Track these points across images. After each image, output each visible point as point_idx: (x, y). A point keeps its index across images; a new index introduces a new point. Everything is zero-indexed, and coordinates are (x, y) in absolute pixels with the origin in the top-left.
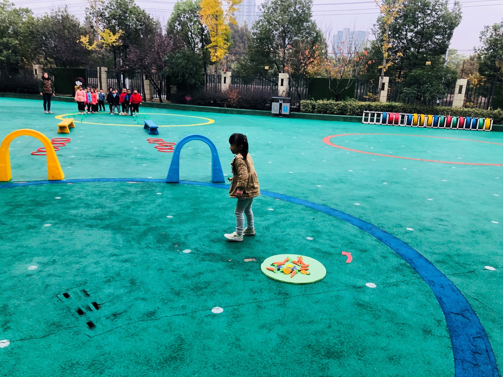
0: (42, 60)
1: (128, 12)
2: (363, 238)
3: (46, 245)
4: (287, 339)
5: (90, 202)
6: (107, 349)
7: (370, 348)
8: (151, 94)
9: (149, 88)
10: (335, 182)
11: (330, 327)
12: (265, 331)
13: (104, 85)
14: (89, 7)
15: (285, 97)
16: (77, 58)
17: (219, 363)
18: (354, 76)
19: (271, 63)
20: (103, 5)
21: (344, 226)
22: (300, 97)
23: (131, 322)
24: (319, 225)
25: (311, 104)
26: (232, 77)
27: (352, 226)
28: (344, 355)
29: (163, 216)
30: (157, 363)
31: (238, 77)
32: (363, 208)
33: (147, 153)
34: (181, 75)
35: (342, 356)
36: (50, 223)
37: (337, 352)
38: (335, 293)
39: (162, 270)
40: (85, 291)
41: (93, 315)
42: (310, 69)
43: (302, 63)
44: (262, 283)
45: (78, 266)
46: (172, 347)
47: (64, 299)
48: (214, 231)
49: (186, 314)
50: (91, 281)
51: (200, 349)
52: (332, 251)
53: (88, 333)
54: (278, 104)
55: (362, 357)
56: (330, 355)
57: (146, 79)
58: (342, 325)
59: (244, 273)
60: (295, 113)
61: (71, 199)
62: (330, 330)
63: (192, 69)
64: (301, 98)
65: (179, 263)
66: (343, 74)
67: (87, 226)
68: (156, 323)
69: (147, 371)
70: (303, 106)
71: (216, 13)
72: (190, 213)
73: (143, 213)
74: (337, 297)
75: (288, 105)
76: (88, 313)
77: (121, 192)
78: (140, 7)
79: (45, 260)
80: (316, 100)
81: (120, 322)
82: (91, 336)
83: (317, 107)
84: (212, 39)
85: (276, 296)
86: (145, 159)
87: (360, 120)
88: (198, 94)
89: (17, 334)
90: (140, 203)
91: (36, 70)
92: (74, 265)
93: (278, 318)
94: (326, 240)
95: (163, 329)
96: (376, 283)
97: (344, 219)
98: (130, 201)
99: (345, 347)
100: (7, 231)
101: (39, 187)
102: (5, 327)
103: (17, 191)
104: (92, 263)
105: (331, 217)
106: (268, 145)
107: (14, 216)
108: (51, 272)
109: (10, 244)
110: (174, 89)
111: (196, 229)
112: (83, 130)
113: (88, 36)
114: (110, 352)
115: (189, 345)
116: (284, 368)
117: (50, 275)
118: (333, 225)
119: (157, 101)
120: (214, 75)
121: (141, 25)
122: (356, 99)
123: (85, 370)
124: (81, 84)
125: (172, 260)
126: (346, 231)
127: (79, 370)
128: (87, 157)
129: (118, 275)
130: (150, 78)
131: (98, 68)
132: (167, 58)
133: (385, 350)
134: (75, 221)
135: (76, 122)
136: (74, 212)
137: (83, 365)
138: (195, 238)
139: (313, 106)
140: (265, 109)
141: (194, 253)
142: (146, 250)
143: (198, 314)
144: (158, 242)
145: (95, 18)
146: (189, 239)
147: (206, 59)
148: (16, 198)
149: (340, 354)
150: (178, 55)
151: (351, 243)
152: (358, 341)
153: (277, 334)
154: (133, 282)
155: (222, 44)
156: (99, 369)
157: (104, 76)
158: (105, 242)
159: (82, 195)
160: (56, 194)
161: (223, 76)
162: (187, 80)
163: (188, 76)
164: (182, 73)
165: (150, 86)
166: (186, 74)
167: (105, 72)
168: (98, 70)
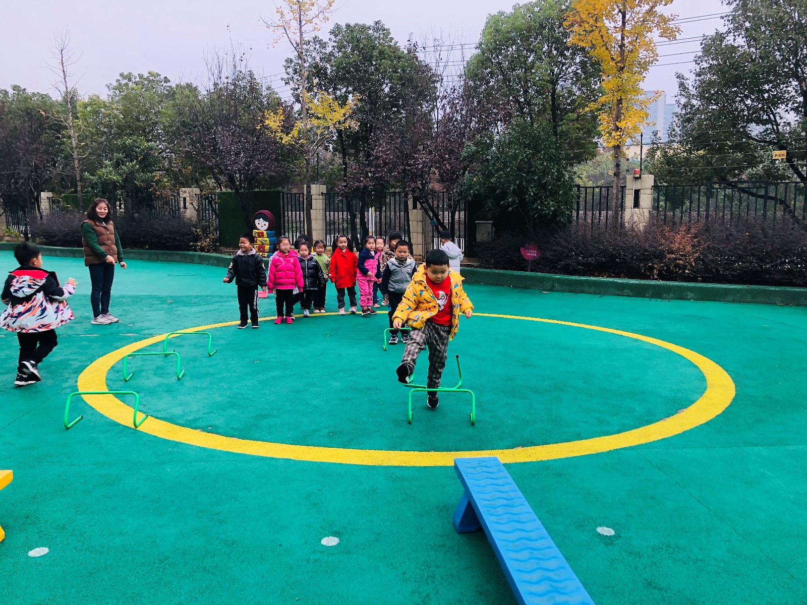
9: (420, 230)
26: (656, 187)
34: (514, 192)
57: (415, 207)
78: (400, 45)
88: (562, 241)
91: (185, 199)
113: (280, 111)
120: (608, 187)
124: (267, 224)
130: (424, 205)
131: (304, 186)
157: (318, 204)
161: (631, 187)
162: (533, 204)
163: (534, 192)
164: (519, 185)
165: (425, 223)
166: (529, 188)
167: (321, 197)
168: (305, 192)
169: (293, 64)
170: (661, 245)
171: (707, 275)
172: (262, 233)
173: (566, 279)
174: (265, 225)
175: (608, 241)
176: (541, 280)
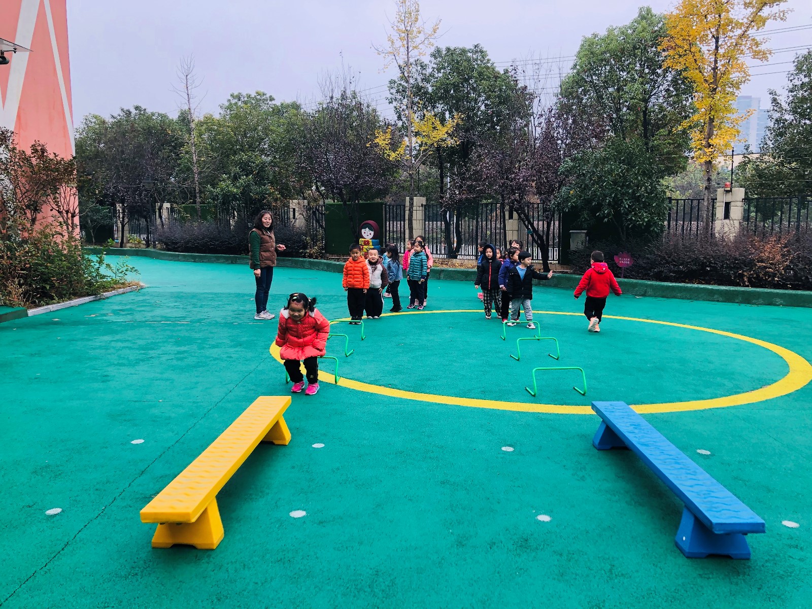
16: (366, 182)
57: (511, 217)
91: (294, 209)
113: (388, 131)
124: (372, 233)
130: (522, 216)
131: (408, 198)
157: (418, 215)
161: (722, 200)
162: (627, 215)
163: (628, 205)
164: (614, 198)
165: (520, 234)
166: (624, 201)
167: (421, 208)
168: (407, 204)
169: (396, 85)
170: (750, 254)
171: (796, 282)
172: (368, 242)
173: (659, 285)
174: (370, 234)
175: (699, 251)
176: (634, 286)
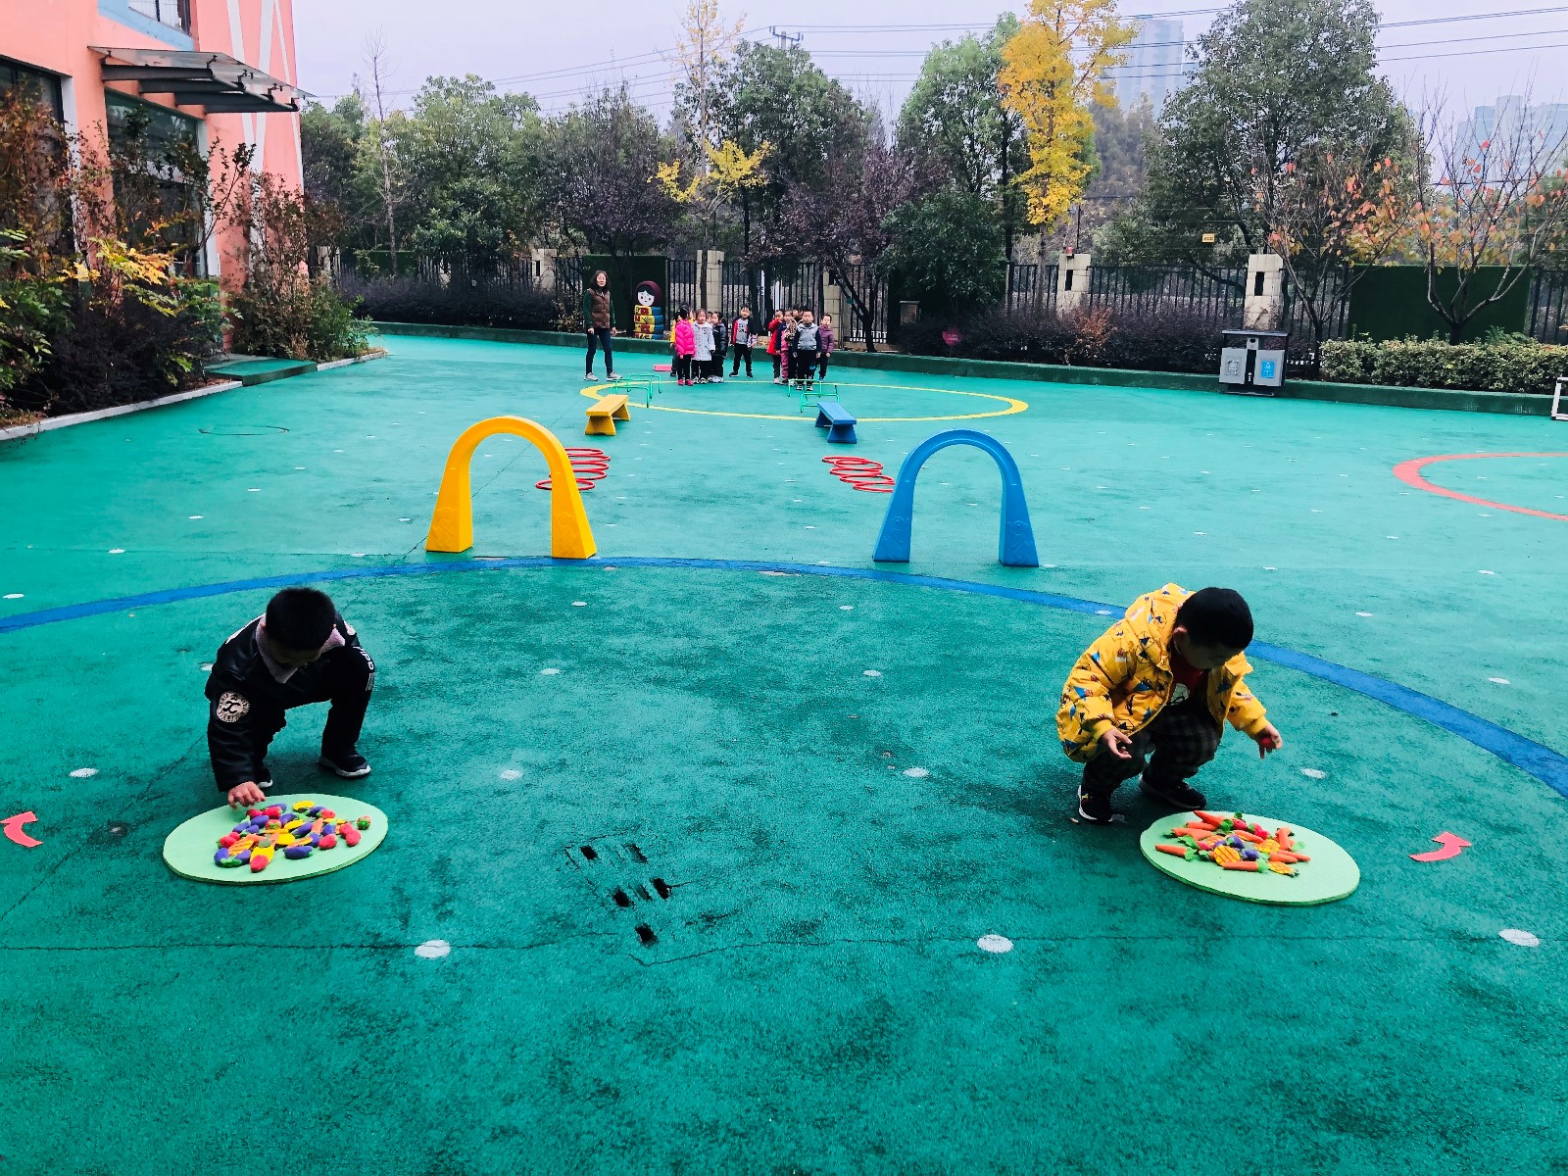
0: (555, 235)
1: (793, 88)
2: (1508, 788)
3: (544, 723)
4: (1205, 1053)
5: (660, 620)
6: (684, 1000)
7: (1489, 1125)
8: (843, 327)
9: (837, 310)
10: (1425, 604)
11: (1354, 1042)
12: (1136, 1022)
13: (713, 303)
14: (685, 81)
15: (1270, 330)
16: (644, 228)
17: (989, 1084)
18: (1525, 257)
19: (1222, 225)
20: (724, 73)
21: (1439, 745)
22: (1321, 332)
23: (749, 941)
24: (1351, 735)
25: (1358, 352)
26: (1095, 269)
27: (1469, 745)
28: (1395, 1130)
29: (856, 670)
30: (813, 1057)
31: (1110, 270)
32: (1520, 694)
33: (821, 495)
34: (932, 269)
35: (1387, 1132)
36: (555, 666)
37: (1372, 1119)
38: (1384, 945)
39: (843, 815)
40: (635, 849)
41: (653, 911)
42: (1359, 239)
43: (1329, 221)
44: (1139, 887)
45: (621, 782)
46: (858, 1022)
47: (583, 860)
48: (999, 725)
49: (902, 942)
50: (653, 823)
51: (935, 1041)
52: (1388, 816)
53: (639, 955)
54: (1242, 353)
55: (1459, 1146)
56: (1346, 1124)
57: (831, 283)
58: (1398, 1042)
59: (1086, 852)
60: (1300, 381)
61: (615, 608)
62: (1354, 1050)
63: (967, 249)
64: (1324, 333)
65: (890, 801)
66: (1481, 251)
67: (648, 680)
68: (817, 953)
69: (785, 1073)
70: (1329, 358)
71: (1051, 76)
72: (933, 666)
73: (801, 657)
74: (1391, 959)
75: (1278, 355)
76: (640, 904)
77: (743, 597)
78: (825, 73)
79: (542, 758)
80: (1377, 341)
81: (719, 939)
82: (646, 961)
83: (1381, 361)
84: (1035, 155)
85: (1183, 927)
86: (814, 510)
87: (1543, 409)
88: (980, 324)
89: (467, 931)
90: (793, 630)
91: (538, 263)
92: (610, 779)
93: (1182, 991)
94: (1373, 781)
95: (836, 971)
96: (1541, 932)
97: (1443, 724)
98: (766, 622)
99: (1401, 1109)
100: (454, 679)
101: (536, 573)
102: (442, 909)
103: (482, 580)
104: (658, 777)
105: (1397, 715)
106: (1199, 480)
107: (470, 644)
108: (554, 789)
109: (459, 712)
110: (910, 312)
111: (946, 713)
112: (649, 429)
113: (677, 164)
114: (691, 1009)
115: (906, 1024)
116: (1187, 1133)
117: (549, 798)
118: (1400, 739)
119: (858, 346)
120: (1035, 266)
121: (825, 125)
122: (1531, 334)
123: (626, 1041)
124: (652, 298)
125: (871, 792)
126: (1445, 763)
127: (612, 1039)
128: (658, 501)
129: (724, 816)
130: (841, 281)
131: (700, 252)
132: (894, 220)
133: (1543, 1139)
134: (619, 665)
135: (634, 406)
136: (616, 642)
137: (622, 1030)
138: (941, 738)
139: (1364, 360)
140: (1199, 367)
141: (937, 781)
142: (800, 758)
143: (936, 946)
144: (836, 738)
145: (698, 110)
146: (925, 739)
147: (1014, 217)
148: (477, 597)
149: (1382, 1126)
150: (929, 207)
151: (1461, 799)
152: (1451, 1099)
153: (1174, 1034)
154: (761, 838)
155: (1065, 169)
156: (661, 1045)
157: (714, 275)
158: (695, 725)
159: (641, 601)
160: (575, 593)
161: (1063, 267)
162: (951, 283)
163: (952, 271)
164: (938, 263)
165: (842, 302)
166: (948, 266)
167: (717, 265)
168: (699, 259)
169: (684, 91)
170: (1075, 329)
171: (1116, 360)
172: (646, 309)
174: (650, 299)
176: (956, 365)
